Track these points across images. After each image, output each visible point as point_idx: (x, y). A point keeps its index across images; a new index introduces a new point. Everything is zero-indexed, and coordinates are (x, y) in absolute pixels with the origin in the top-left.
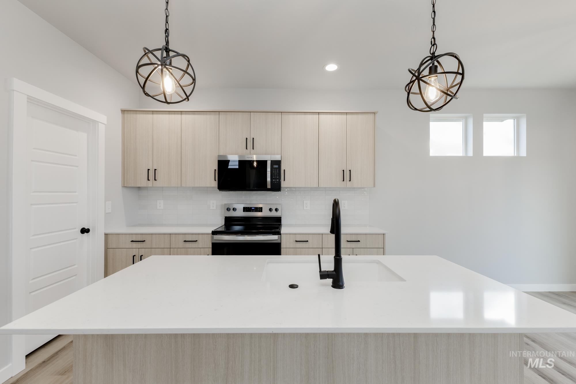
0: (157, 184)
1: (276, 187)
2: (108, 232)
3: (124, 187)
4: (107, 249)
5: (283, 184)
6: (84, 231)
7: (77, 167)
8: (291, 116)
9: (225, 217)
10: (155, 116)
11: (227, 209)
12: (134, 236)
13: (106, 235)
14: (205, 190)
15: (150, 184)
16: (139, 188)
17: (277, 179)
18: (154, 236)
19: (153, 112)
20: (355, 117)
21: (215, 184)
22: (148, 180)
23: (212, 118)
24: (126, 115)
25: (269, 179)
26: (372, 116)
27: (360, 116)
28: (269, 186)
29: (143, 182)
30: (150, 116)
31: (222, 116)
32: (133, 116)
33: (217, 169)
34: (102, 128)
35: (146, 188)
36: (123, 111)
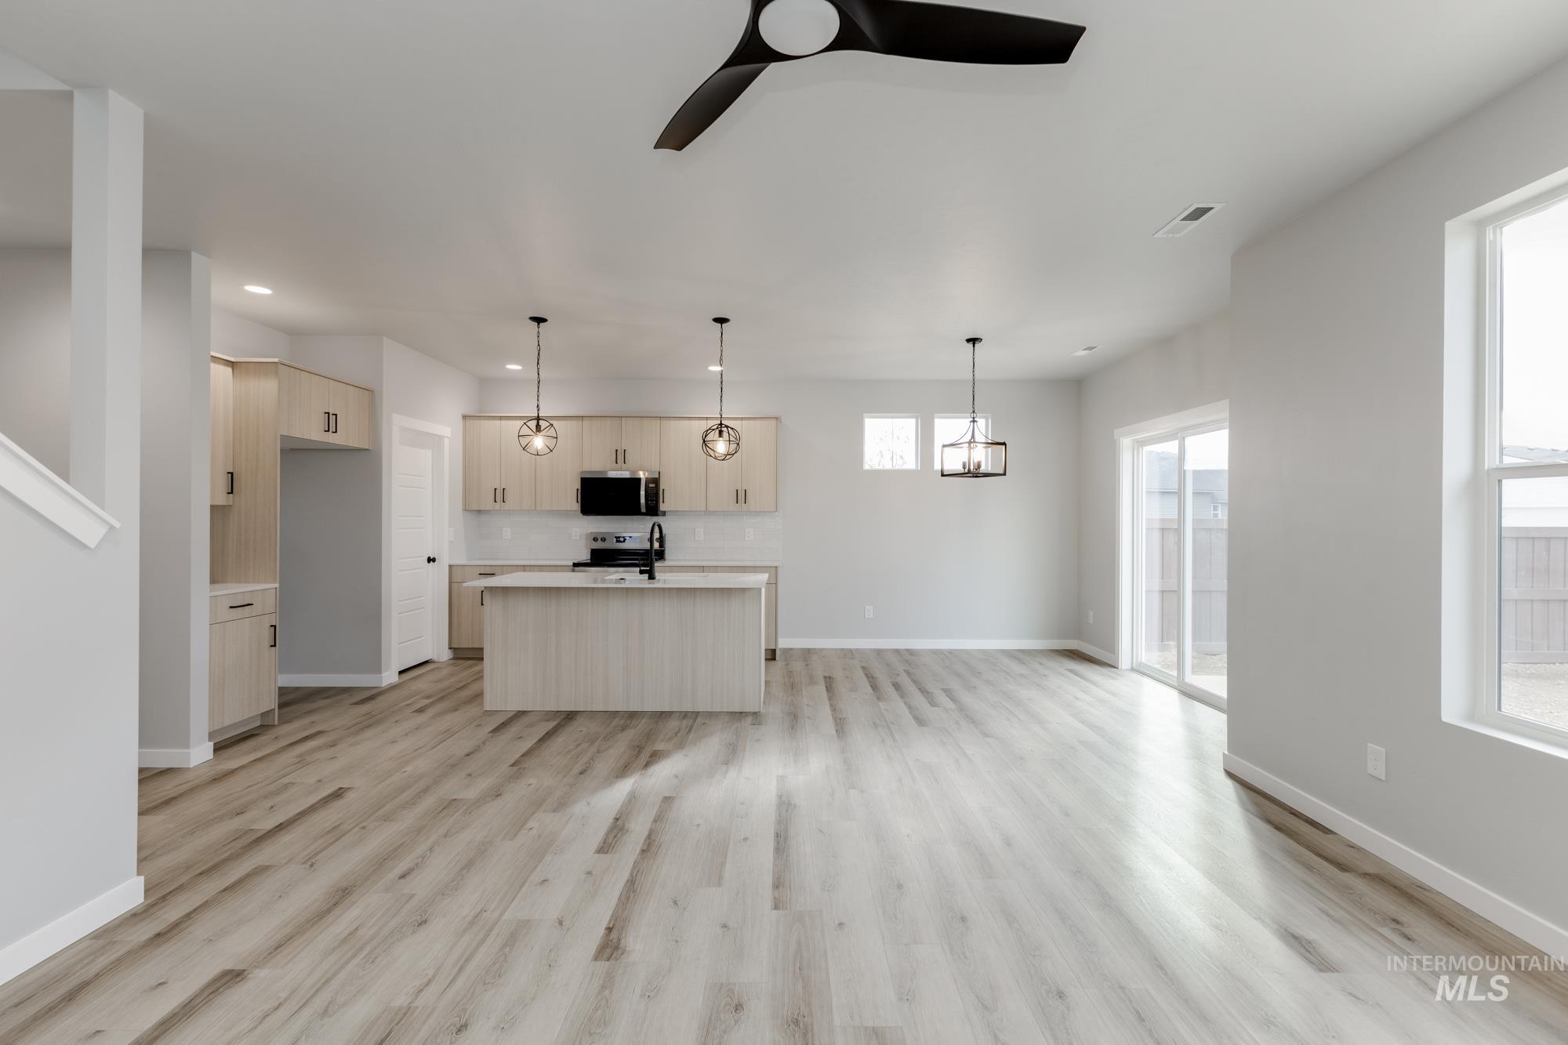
0: (506, 506)
1: (653, 510)
2: (452, 563)
3: (465, 510)
4: (451, 583)
5: (662, 507)
6: (430, 560)
7: (424, 488)
8: (673, 423)
9: (592, 550)
10: (504, 422)
11: (594, 539)
12: (482, 568)
13: (450, 566)
14: (565, 514)
15: (497, 506)
16: (479, 512)
17: (653, 500)
18: (505, 568)
19: (501, 418)
20: (751, 422)
21: (577, 507)
22: (495, 502)
23: (574, 423)
24: (467, 422)
25: (643, 500)
26: (773, 423)
27: (758, 422)
28: (643, 510)
29: (488, 503)
30: (498, 422)
31: (586, 422)
32: (477, 422)
33: (579, 488)
34: (446, 441)
35: (487, 512)
36: (465, 417)
